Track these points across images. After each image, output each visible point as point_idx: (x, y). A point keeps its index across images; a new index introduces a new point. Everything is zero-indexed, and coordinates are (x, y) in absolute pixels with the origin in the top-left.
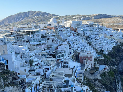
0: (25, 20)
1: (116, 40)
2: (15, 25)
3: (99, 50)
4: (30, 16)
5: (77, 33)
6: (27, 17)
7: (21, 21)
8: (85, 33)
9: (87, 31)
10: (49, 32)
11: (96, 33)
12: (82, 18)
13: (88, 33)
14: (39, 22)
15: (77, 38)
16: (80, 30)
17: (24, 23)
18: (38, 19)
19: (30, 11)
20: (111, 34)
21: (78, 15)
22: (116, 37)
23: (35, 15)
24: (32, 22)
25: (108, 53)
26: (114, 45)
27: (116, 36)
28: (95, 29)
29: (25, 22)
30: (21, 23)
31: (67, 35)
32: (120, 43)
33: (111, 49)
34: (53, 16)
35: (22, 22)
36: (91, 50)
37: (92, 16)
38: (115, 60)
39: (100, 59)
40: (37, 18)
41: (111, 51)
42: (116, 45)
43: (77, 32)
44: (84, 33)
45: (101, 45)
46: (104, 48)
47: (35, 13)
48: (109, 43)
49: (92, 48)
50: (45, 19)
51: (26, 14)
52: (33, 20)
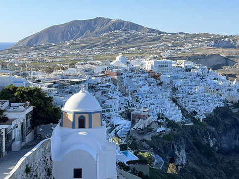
0: (85, 39)
1: (225, 98)
2: (62, 48)
3: (190, 111)
4: (98, 29)
5: (159, 82)
6: (91, 32)
7: (76, 39)
8: (173, 83)
9: (177, 79)
10: (104, 80)
11: (193, 83)
12: (213, 42)
13: (178, 82)
14: (117, 44)
15: (155, 91)
16: (166, 77)
17: (82, 45)
18: (115, 38)
19: (98, 19)
20: (218, 87)
21: (205, 35)
22: (225, 93)
23: (110, 27)
24: (101, 44)
25: (205, 117)
26: (219, 105)
27: (226, 91)
28: (193, 76)
29: (85, 42)
30: (76, 44)
31: (139, 84)
32: (232, 102)
33: (212, 111)
34: (149, 34)
35: (79, 44)
36: (174, 110)
37: (235, 38)
38: (216, 130)
39: (186, 125)
40: (113, 36)
41: (211, 115)
42: (222, 105)
43: (159, 79)
44: (171, 82)
45: (195, 103)
46: (199, 109)
47: (109, 24)
48: (209, 101)
49: (175, 108)
50: (129, 39)
51: (90, 25)
52: (104, 39)
